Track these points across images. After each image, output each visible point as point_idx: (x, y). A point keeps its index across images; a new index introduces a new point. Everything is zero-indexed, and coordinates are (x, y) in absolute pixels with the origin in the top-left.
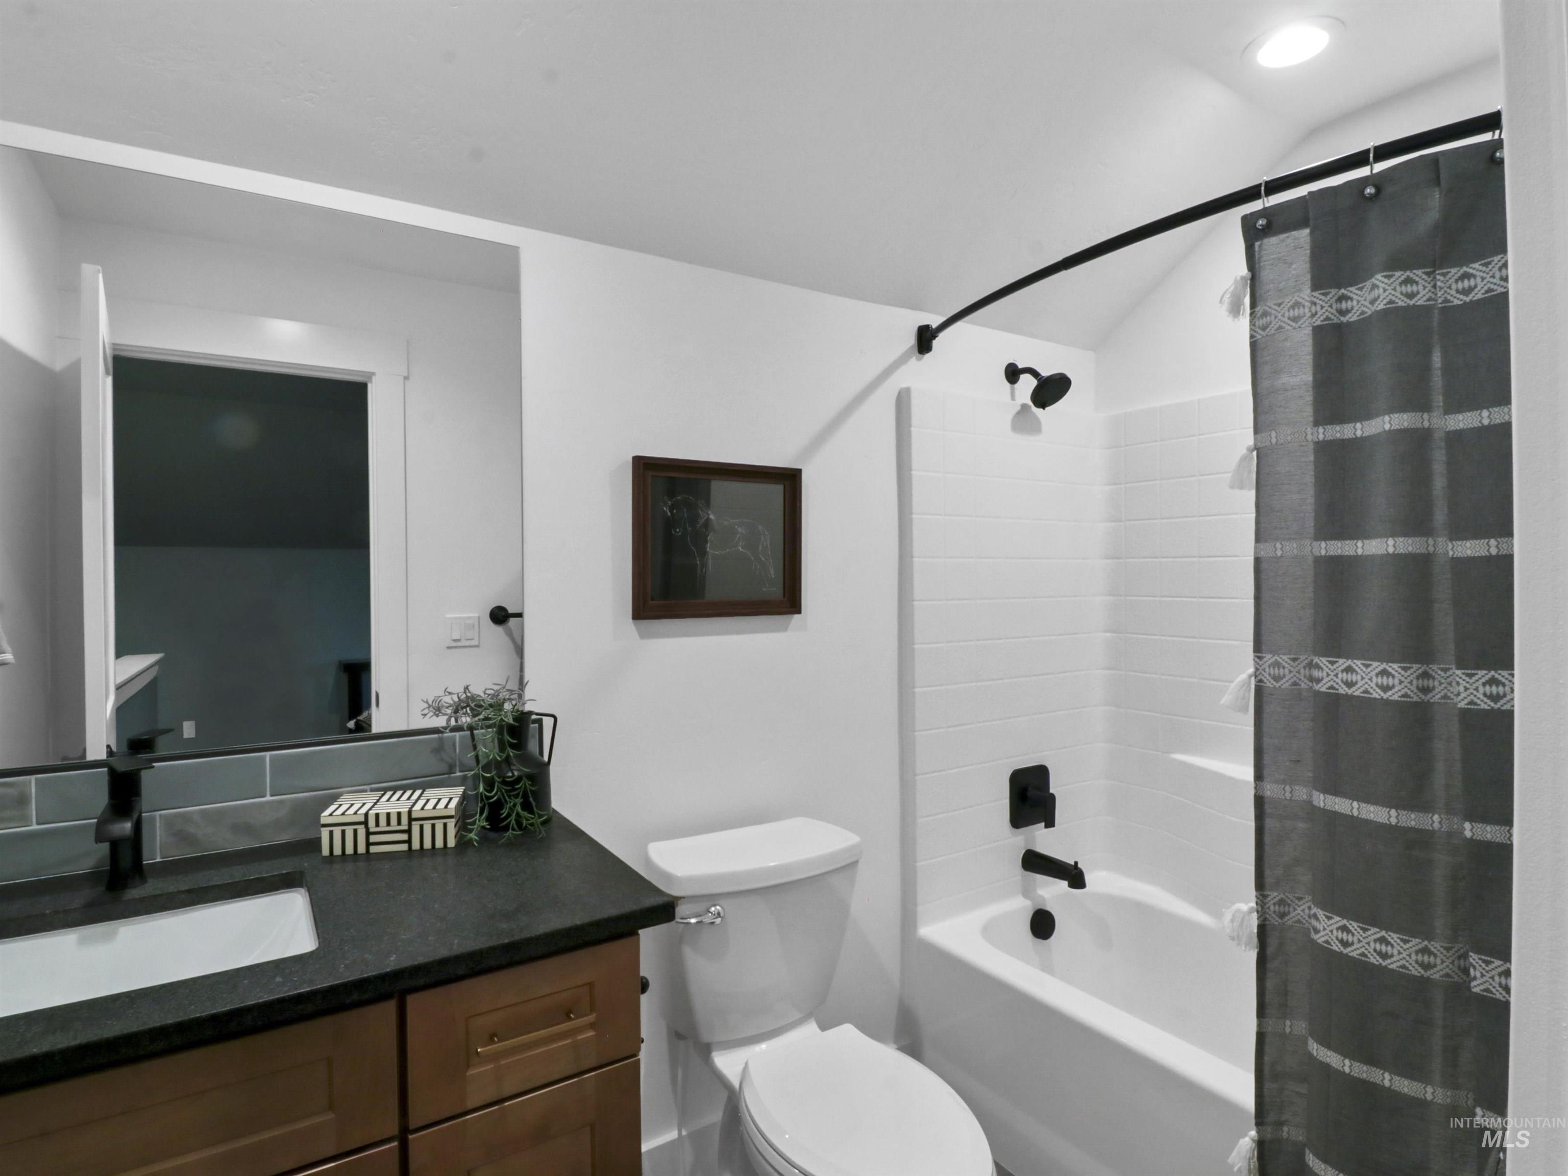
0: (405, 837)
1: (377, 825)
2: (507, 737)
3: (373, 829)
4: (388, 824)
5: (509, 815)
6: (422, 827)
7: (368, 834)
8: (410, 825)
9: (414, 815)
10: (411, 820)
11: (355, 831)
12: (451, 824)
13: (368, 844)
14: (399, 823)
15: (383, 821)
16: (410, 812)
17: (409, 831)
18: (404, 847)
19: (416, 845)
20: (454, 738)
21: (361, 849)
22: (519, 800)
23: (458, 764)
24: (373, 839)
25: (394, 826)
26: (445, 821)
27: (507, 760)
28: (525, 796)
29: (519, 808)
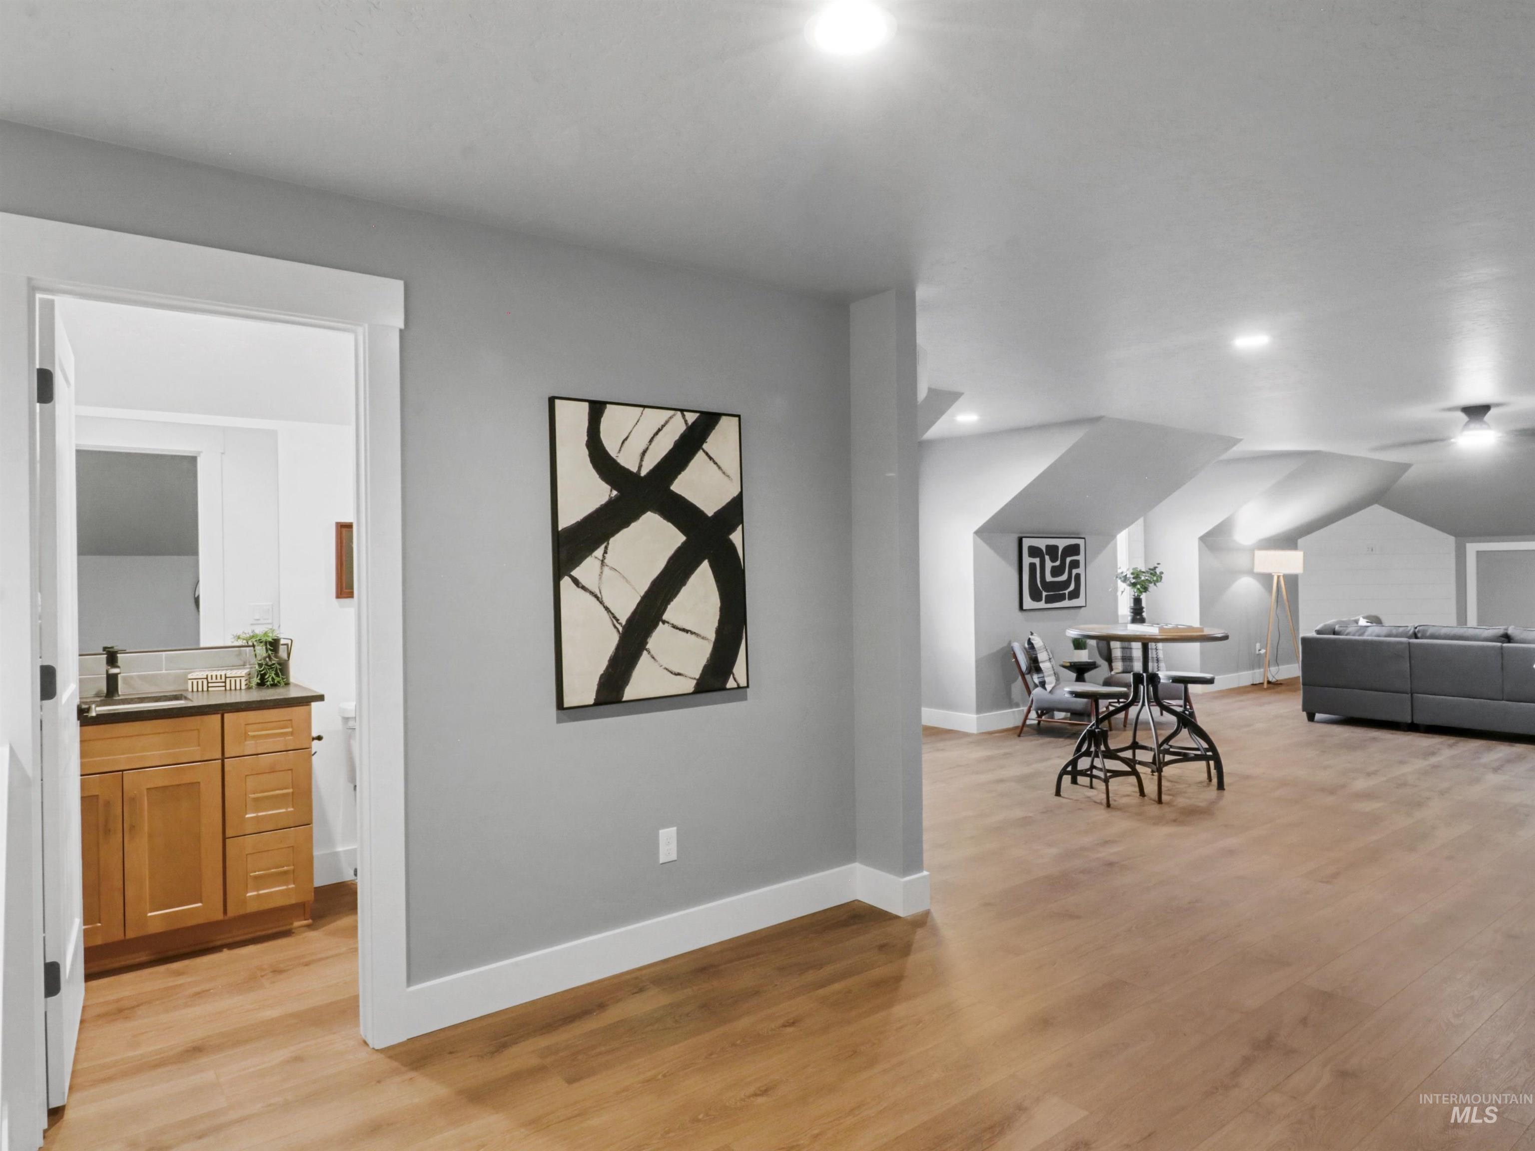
0: (223, 684)
1: (212, 679)
2: (268, 646)
3: (210, 681)
4: (216, 679)
5: (268, 677)
6: (230, 681)
7: (208, 683)
8: (226, 680)
9: (227, 676)
10: (226, 678)
11: (203, 682)
12: (243, 680)
13: (208, 687)
14: (221, 678)
15: (214, 678)
16: (225, 675)
17: (225, 682)
18: (224, 688)
19: (228, 688)
20: (246, 650)
21: (205, 689)
22: (274, 672)
23: (248, 661)
24: (210, 685)
25: (219, 680)
26: (240, 678)
27: (269, 657)
28: (276, 671)
29: (273, 675)
